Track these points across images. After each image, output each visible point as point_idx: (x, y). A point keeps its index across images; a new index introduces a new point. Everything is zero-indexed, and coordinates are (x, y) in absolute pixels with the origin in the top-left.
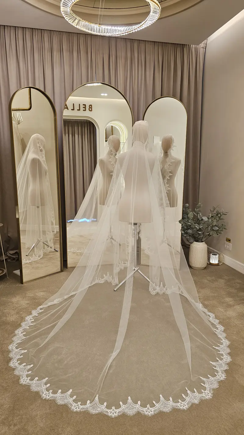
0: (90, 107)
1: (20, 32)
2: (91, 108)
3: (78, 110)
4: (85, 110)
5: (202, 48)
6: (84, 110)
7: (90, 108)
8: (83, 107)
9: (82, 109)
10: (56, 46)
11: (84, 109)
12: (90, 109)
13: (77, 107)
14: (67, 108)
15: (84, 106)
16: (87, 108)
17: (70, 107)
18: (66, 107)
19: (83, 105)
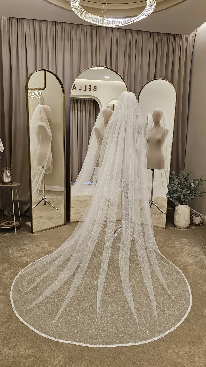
1: (38, 24)
2: (96, 89)
3: (84, 90)
5: (192, 37)
10: (67, 36)
11: (90, 89)
14: (75, 88)
19: (89, 86)
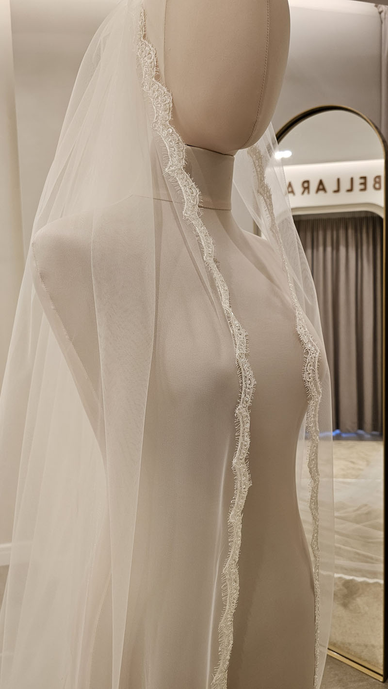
0: (377, 180)
2: (380, 183)
3: (349, 191)
4: (364, 189)
6: (362, 190)
7: (376, 182)
8: (361, 184)
9: (357, 186)
11: (362, 187)
12: (377, 186)
13: (345, 185)
14: (324, 189)
15: (362, 181)
16: (370, 183)
17: (331, 186)
18: (321, 187)
19: (362, 178)
